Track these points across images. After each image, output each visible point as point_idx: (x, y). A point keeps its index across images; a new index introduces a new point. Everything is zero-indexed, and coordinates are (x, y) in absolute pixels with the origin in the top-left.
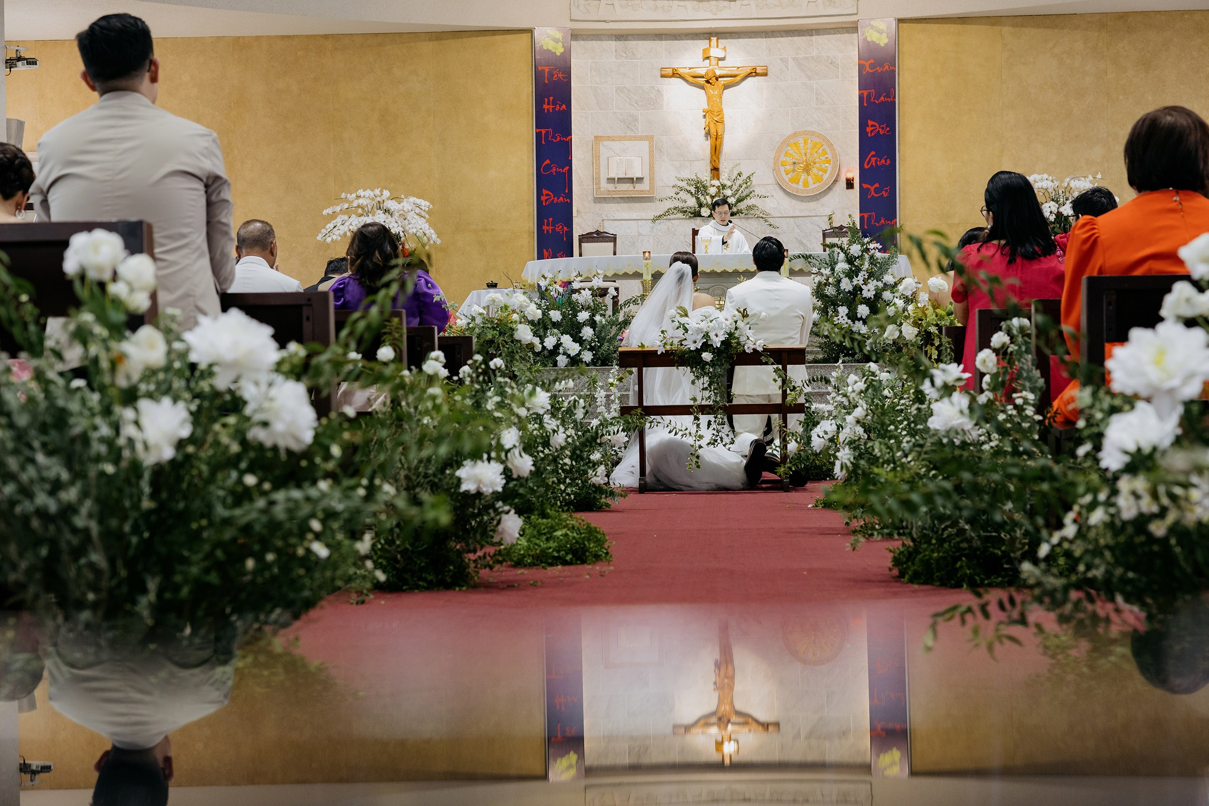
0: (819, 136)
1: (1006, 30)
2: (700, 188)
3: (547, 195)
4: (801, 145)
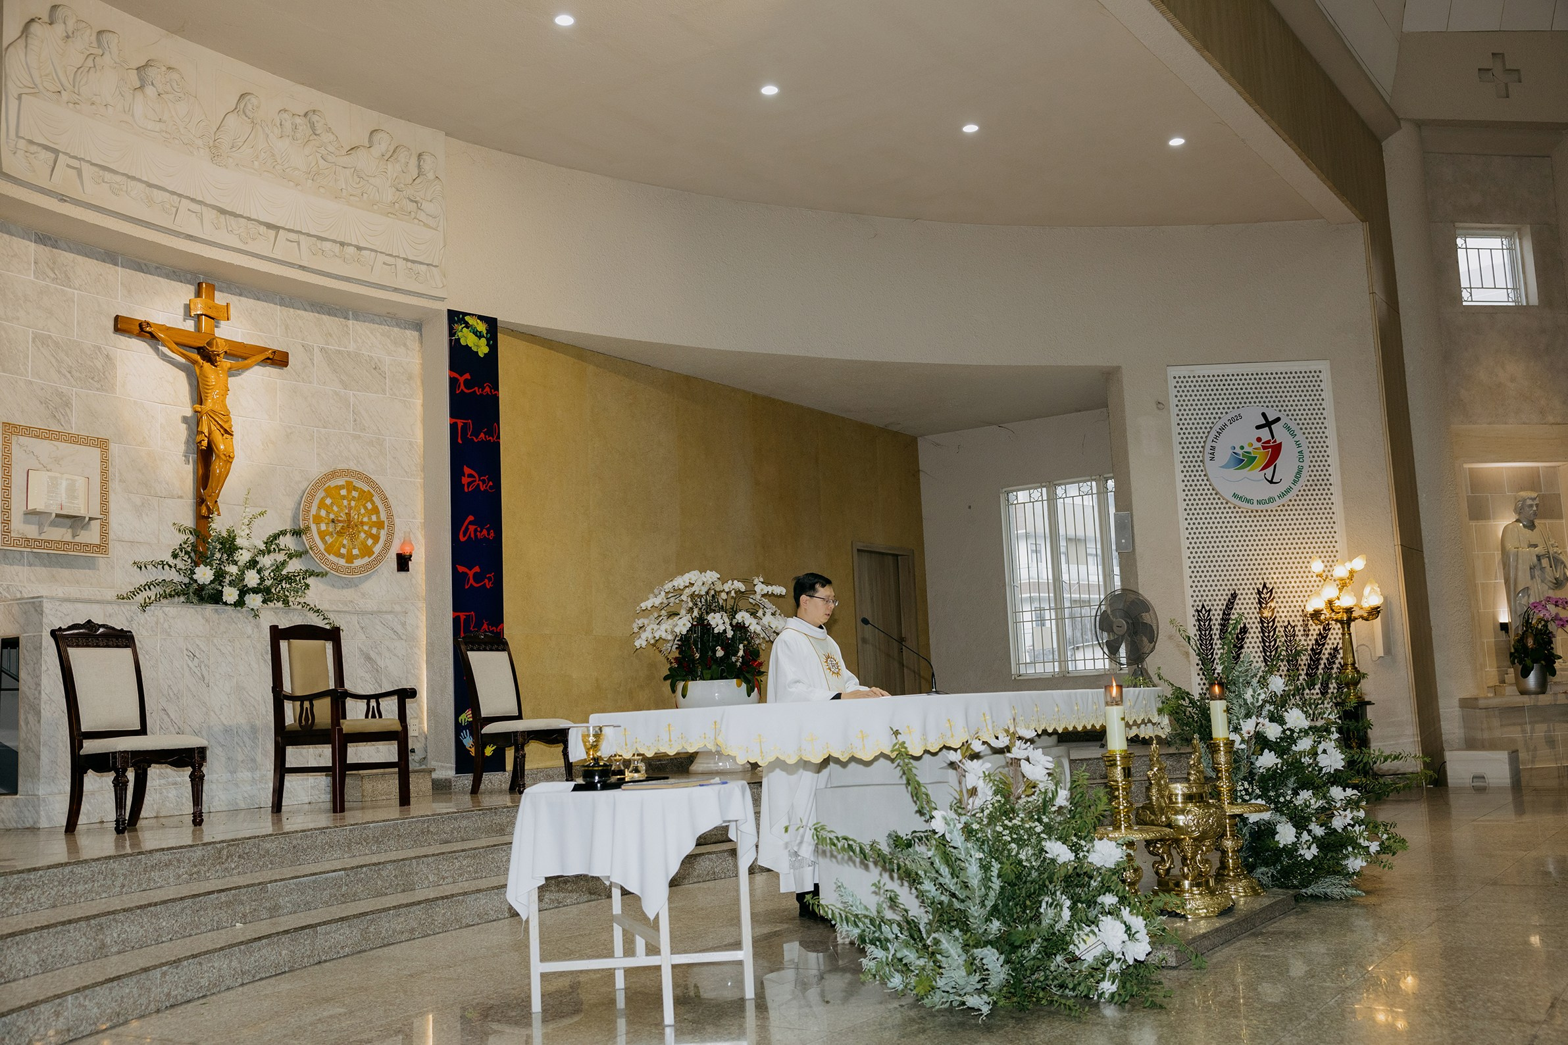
0: (367, 480)
4: (344, 492)
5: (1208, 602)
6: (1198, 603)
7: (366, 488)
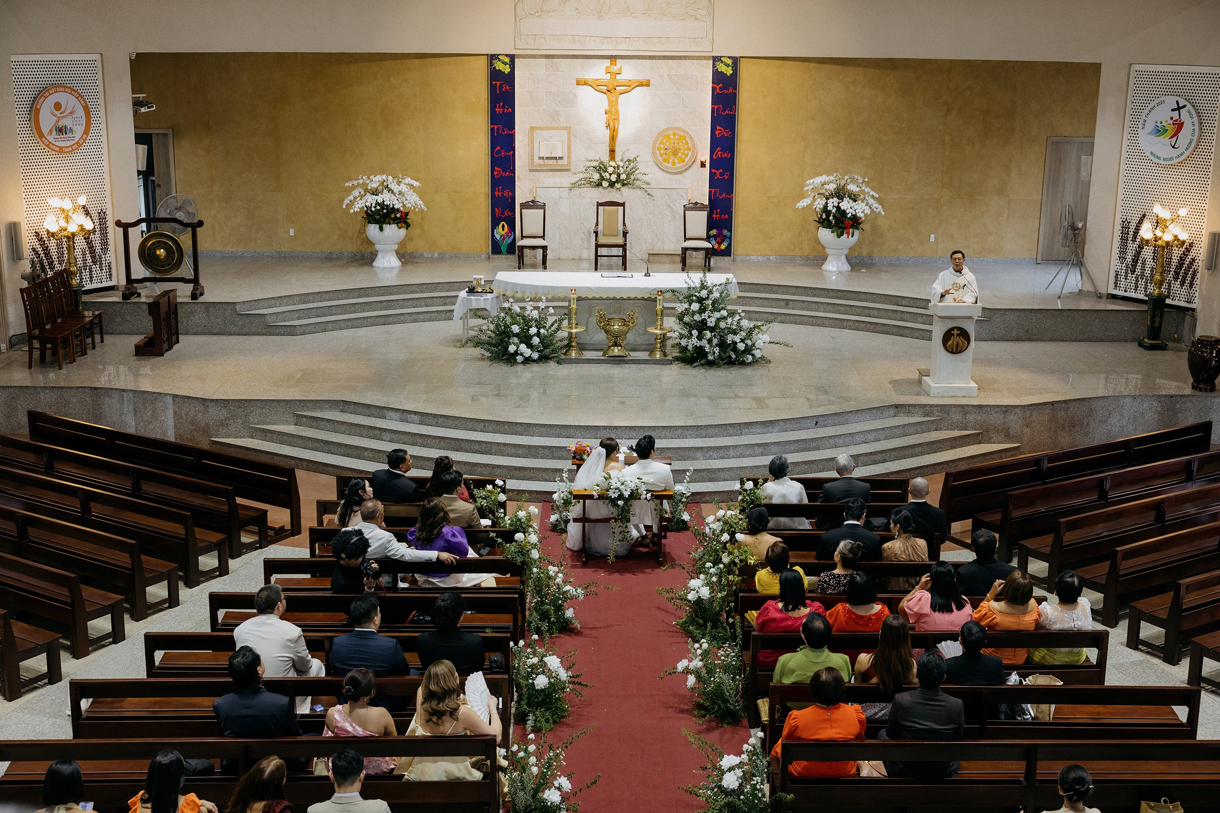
0: (684, 131)
1: (812, 65)
2: (601, 168)
3: (498, 171)
4: (672, 137)
5: (1129, 217)
6: (1124, 217)
7: (682, 134)
